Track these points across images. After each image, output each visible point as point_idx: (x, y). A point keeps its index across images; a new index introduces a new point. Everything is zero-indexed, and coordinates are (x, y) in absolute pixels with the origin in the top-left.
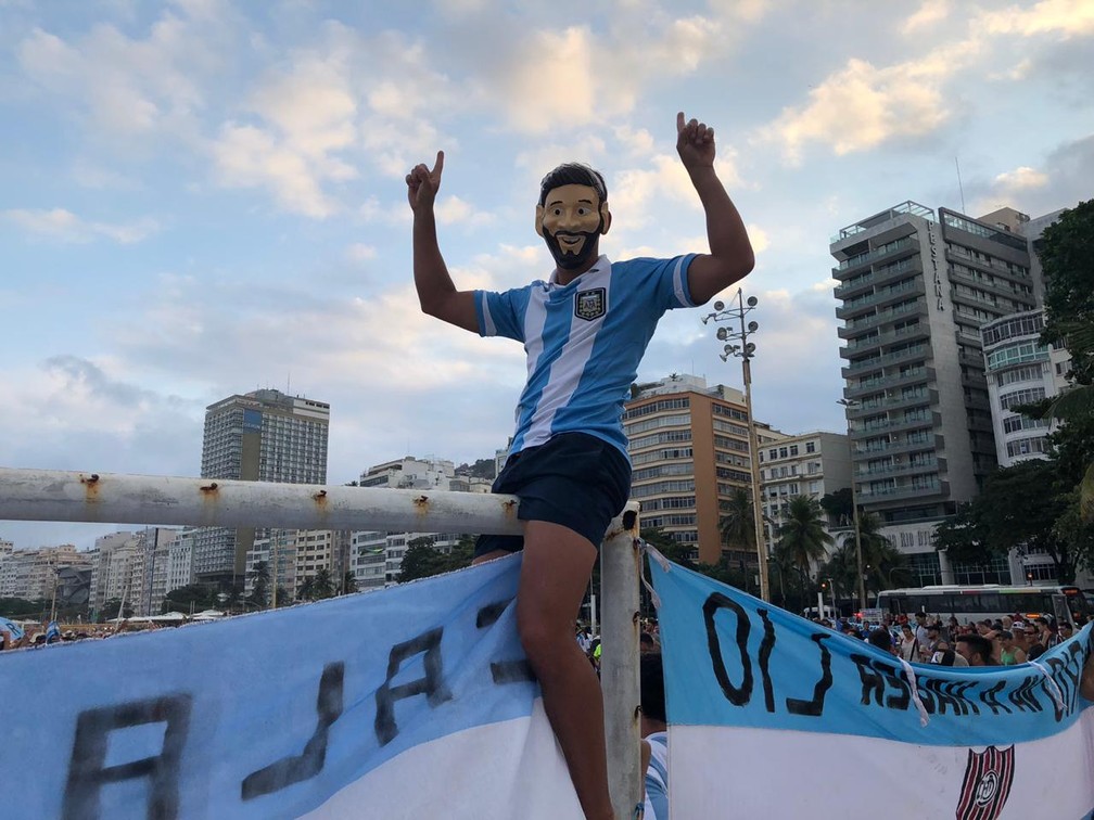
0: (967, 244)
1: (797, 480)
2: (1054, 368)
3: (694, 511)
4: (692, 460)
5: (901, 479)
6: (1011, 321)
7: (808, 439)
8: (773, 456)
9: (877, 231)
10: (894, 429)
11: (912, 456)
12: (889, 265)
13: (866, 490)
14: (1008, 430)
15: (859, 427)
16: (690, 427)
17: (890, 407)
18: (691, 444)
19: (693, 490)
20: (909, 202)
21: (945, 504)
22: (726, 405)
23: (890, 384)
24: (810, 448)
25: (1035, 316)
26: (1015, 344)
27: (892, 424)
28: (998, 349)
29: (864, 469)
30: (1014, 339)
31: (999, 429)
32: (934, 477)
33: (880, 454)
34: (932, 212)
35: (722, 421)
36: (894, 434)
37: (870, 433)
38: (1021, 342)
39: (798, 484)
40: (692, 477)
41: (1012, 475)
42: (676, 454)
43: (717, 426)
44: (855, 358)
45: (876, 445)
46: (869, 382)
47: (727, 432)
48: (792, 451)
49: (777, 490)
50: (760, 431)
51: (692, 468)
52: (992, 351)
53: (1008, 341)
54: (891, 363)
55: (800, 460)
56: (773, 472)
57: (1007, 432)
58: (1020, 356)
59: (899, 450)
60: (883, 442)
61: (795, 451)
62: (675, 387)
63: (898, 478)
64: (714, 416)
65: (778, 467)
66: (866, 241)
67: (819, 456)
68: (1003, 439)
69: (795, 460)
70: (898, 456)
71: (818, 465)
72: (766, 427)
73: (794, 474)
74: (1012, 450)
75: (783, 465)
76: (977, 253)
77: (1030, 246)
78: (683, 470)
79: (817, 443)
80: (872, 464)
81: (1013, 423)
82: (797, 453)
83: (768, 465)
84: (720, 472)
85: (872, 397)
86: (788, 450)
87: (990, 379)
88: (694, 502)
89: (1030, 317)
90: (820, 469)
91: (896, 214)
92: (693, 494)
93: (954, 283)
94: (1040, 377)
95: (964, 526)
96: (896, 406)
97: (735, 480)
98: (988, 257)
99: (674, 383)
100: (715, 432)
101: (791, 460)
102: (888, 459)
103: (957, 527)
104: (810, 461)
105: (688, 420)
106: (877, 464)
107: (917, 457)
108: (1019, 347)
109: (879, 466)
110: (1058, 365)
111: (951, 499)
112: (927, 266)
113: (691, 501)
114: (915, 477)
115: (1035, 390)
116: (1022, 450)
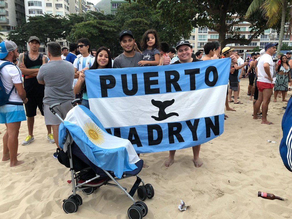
14: (29, 5)
21: (7, 26)
31: (26, 5)
32: (4, 17)
41: (37, 19)
57: (29, 6)
68: (27, 8)
74: (30, 12)
81: (31, 3)
95: (17, 34)
103: (15, 34)
111: (9, 25)
116: (34, 12)
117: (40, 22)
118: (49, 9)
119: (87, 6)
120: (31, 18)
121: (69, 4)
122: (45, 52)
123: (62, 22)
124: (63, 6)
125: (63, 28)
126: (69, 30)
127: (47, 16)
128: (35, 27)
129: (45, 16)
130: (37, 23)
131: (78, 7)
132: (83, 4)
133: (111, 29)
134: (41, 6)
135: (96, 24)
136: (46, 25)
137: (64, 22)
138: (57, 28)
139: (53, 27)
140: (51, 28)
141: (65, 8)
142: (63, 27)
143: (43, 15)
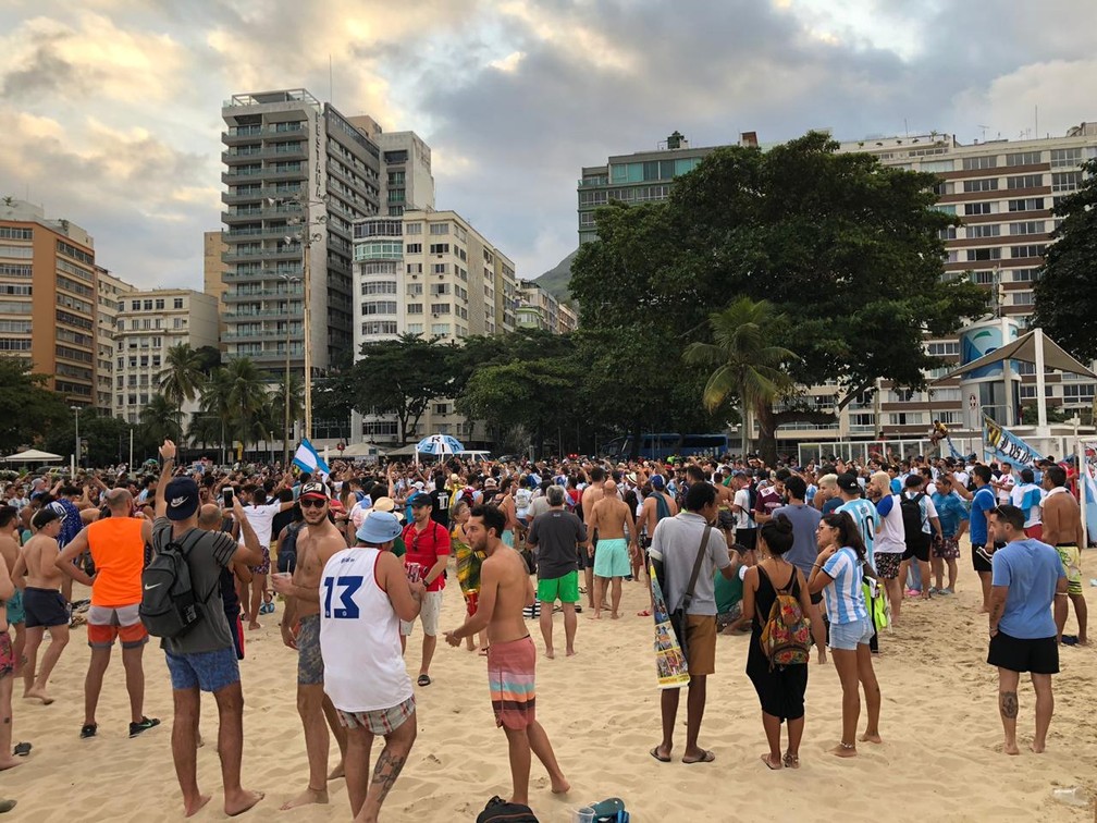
0: (341, 142)
1: (161, 334)
2: (406, 267)
3: (29, 355)
4: (30, 299)
5: (268, 344)
6: (379, 221)
7: (175, 295)
8: (136, 306)
9: (271, 108)
10: (268, 297)
11: (280, 324)
12: (278, 144)
13: (232, 351)
15: (232, 290)
16: (31, 263)
17: (266, 277)
18: (30, 281)
19: (29, 332)
20: (303, 90)
22: (71, 244)
23: (268, 256)
24: (178, 304)
25: (397, 222)
26: (379, 242)
27: (266, 293)
28: (365, 243)
29: (232, 330)
30: (379, 238)
31: (357, 311)
32: (298, 345)
33: (250, 319)
34: (319, 104)
35: (65, 260)
36: (267, 302)
37: (243, 299)
38: (384, 241)
39: (162, 338)
40: (30, 318)
41: (384, 352)
42: (11, 290)
43: (60, 265)
44: (236, 226)
45: (246, 310)
46: (247, 250)
47: (69, 272)
48: (158, 304)
49: (138, 341)
50: (101, 276)
51: (30, 307)
52: (359, 244)
53: (374, 238)
54: (272, 236)
55: (166, 314)
56: (135, 323)
57: (363, 313)
58: (382, 253)
59: (269, 317)
60: (254, 307)
61: (161, 305)
62: (10, 213)
63: (265, 342)
64: (58, 254)
65: (141, 319)
66: (261, 115)
67: (188, 313)
68: (359, 319)
69: (160, 313)
70: (267, 323)
71: (185, 321)
72: (106, 272)
73: (158, 326)
74: (366, 329)
75: (147, 318)
76: (347, 151)
77: (381, 155)
78: (18, 309)
79: (186, 302)
80: (240, 327)
81: (370, 307)
82: (163, 307)
83: (129, 316)
84: (60, 316)
85: (247, 264)
86: (152, 304)
87: (355, 268)
88: (29, 345)
89: (393, 222)
90: (187, 326)
91: (289, 98)
92: (29, 336)
93: (329, 175)
94: (395, 273)
96: (271, 277)
97: (74, 326)
98: (354, 157)
99: (8, 209)
100: (58, 272)
101: (155, 314)
102: (258, 323)
104: (176, 316)
105: (29, 254)
106: (246, 327)
107: (284, 325)
108: (382, 245)
109: (247, 329)
110: (409, 266)
112: (312, 154)
113: (27, 344)
114: (281, 342)
115: (389, 282)
116: (375, 329)
117: (391, 360)
118: (416, 319)
119: (520, 294)
120: (366, 348)
121: (466, 301)
122: (396, 432)
123: (447, 357)
124: (452, 308)
125: (449, 371)
126: (463, 378)
127: (409, 338)
128: (377, 371)
129: (404, 339)
130: (383, 362)
131: (491, 303)
132: (507, 295)
133: (560, 382)
134: (395, 312)
135: (522, 373)
136: (406, 367)
137: (451, 355)
138: (432, 373)
139: (423, 371)
140: (417, 373)
141: (457, 314)
142: (449, 369)
143: (398, 339)
